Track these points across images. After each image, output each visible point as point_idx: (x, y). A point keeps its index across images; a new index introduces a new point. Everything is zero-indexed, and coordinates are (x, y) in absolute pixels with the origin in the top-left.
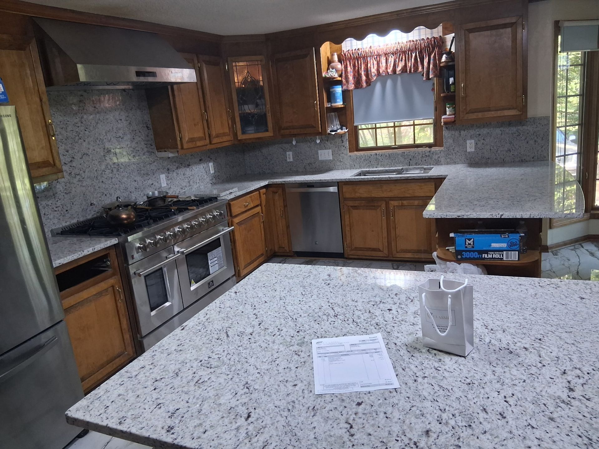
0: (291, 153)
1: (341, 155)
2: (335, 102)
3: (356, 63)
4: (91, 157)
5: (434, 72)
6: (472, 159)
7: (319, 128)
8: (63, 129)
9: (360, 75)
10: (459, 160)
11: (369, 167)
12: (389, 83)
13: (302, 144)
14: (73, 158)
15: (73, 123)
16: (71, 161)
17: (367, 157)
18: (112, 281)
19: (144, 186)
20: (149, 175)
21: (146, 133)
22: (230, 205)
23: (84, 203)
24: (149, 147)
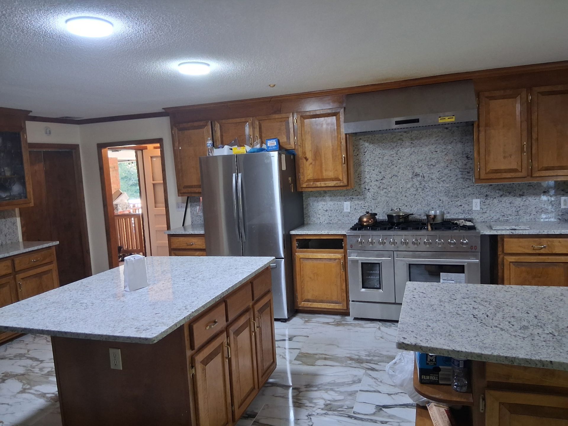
4: (399, 177)
8: (381, 158)
14: (384, 177)
15: (389, 154)
16: (382, 179)
18: (339, 256)
19: (450, 206)
20: (459, 197)
21: (465, 162)
22: (503, 241)
23: (386, 208)
24: (465, 174)
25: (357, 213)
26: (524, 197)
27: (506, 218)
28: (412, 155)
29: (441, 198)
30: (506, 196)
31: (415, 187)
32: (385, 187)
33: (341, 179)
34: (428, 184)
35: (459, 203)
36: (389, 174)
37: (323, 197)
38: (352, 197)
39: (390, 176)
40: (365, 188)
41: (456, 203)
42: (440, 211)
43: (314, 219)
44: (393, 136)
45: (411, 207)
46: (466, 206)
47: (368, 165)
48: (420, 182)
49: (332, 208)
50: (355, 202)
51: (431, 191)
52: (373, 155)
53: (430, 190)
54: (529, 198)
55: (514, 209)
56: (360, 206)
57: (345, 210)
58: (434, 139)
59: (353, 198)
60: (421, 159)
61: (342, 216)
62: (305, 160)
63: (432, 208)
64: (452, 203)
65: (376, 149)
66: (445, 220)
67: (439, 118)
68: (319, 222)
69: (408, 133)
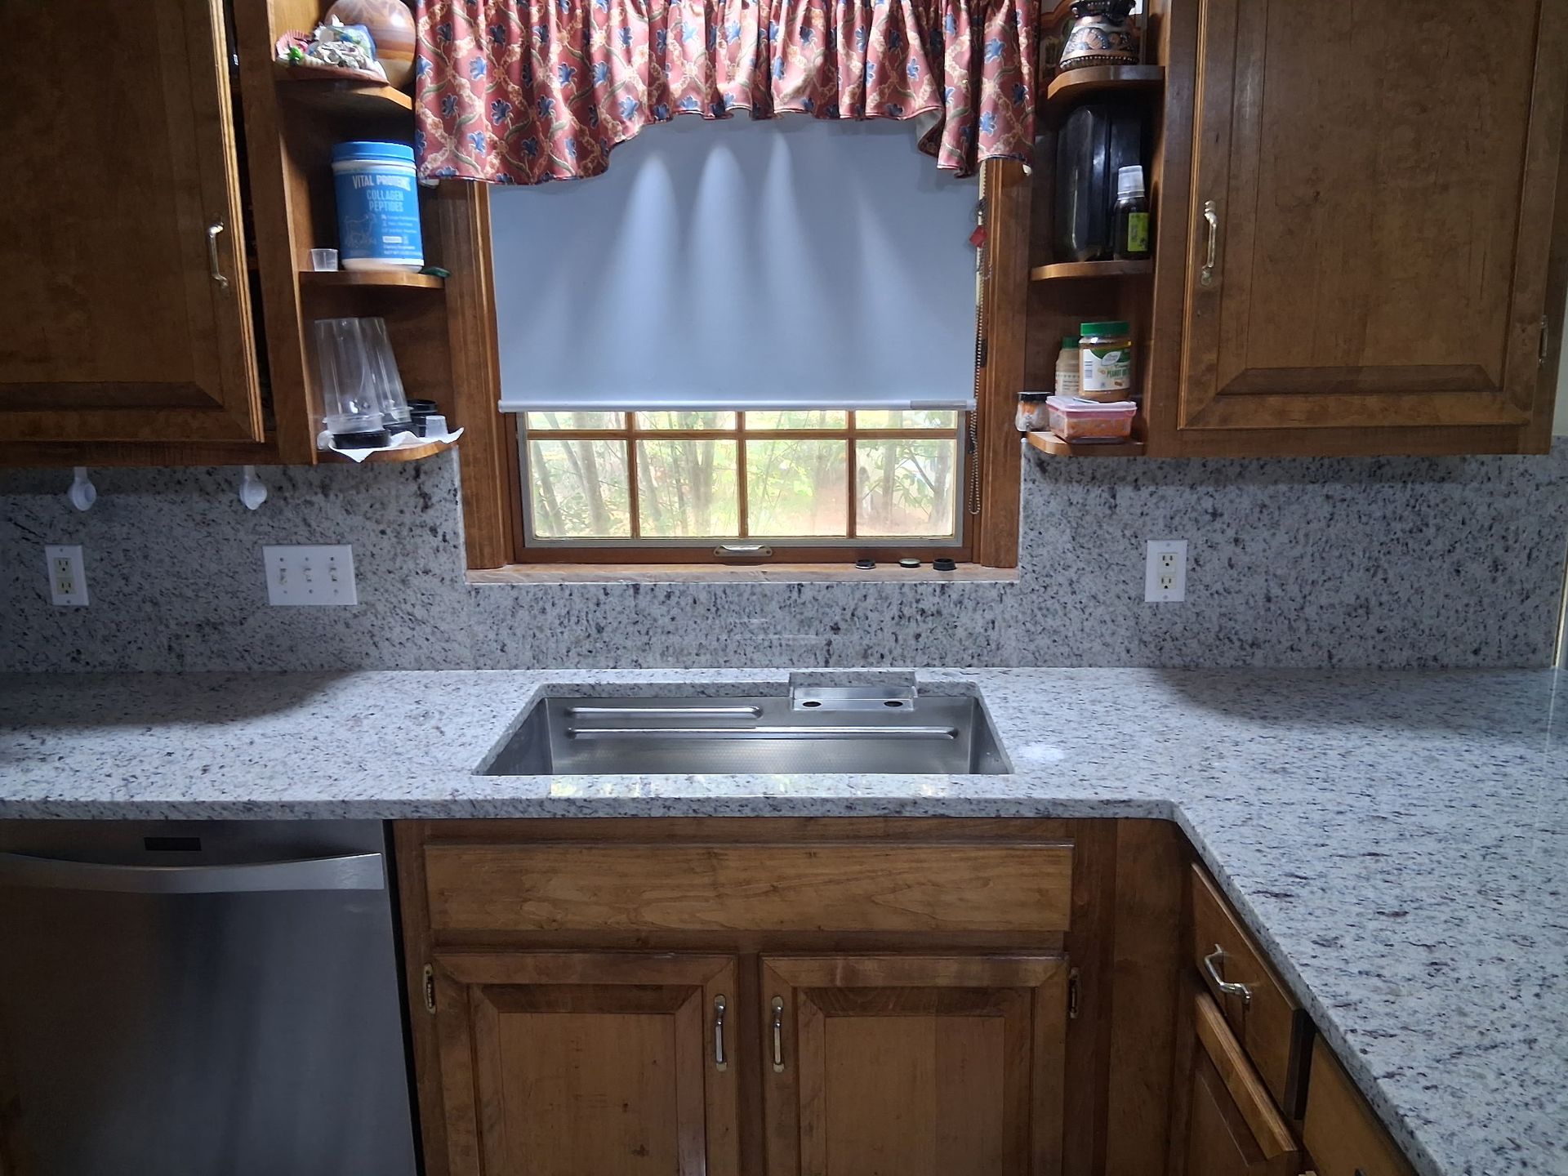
0: (75, 555)
1: (415, 581)
2: (374, 251)
3: (514, 15)
5: (1008, 127)
6: (1168, 645)
7: (247, 413)
9: (535, 95)
10: (1097, 646)
11: (589, 658)
12: (718, 170)
13: (147, 499)
17: (578, 604)
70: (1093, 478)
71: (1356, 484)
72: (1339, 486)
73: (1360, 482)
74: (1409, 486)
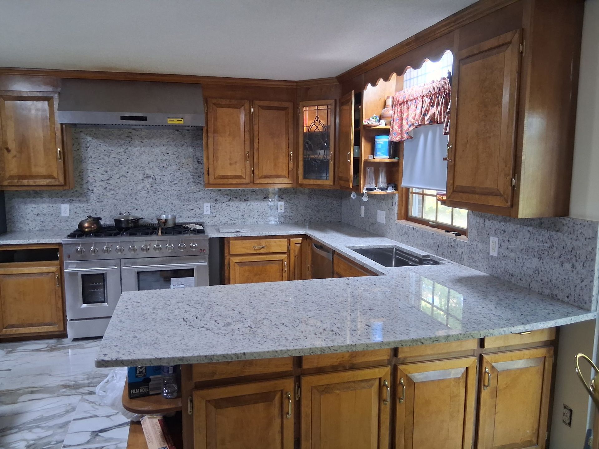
0: (363, 208)
1: (391, 220)
7: (350, 183)
12: (430, 135)
18: (53, 269)
19: (182, 209)
20: (191, 201)
21: (196, 166)
22: (229, 242)
23: (113, 211)
24: (196, 178)
25: (78, 218)
26: (248, 202)
27: (233, 222)
28: (142, 155)
29: (174, 202)
30: (233, 201)
31: (146, 189)
32: (113, 189)
33: (57, 177)
34: (159, 187)
35: (190, 207)
36: (117, 173)
37: (33, 198)
38: (71, 198)
39: (118, 176)
40: (88, 189)
41: (188, 207)
42: (171, 216)
43: (21, 225)
44: (120, 132)
45: (142, 211)
46: (198, 210)
47: (91, 163)
48: (152, 184)
49: (45, 212)
50: (76, 204)
51: (163, 194)
52: (97, 151)
53: (161, 193)
54: (253, 203)
55: (240, 213)
56: (82, 209)
57: (63, 214)
58: (165, 140)
59: (73, 200)
60: (152, 160)
61: (59, 221)
62: (6, 151)
63: (164, 212)
64: (184, 207)
65: (100, 144)
66: (177, 224)
67: (168, 119)
68: (27, 229)
69: (138, 131)
70: (481, 216)
71: (535, 228)
72: (531, 228)
73: (537, 228)
74: (549, 231)
